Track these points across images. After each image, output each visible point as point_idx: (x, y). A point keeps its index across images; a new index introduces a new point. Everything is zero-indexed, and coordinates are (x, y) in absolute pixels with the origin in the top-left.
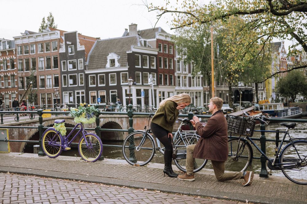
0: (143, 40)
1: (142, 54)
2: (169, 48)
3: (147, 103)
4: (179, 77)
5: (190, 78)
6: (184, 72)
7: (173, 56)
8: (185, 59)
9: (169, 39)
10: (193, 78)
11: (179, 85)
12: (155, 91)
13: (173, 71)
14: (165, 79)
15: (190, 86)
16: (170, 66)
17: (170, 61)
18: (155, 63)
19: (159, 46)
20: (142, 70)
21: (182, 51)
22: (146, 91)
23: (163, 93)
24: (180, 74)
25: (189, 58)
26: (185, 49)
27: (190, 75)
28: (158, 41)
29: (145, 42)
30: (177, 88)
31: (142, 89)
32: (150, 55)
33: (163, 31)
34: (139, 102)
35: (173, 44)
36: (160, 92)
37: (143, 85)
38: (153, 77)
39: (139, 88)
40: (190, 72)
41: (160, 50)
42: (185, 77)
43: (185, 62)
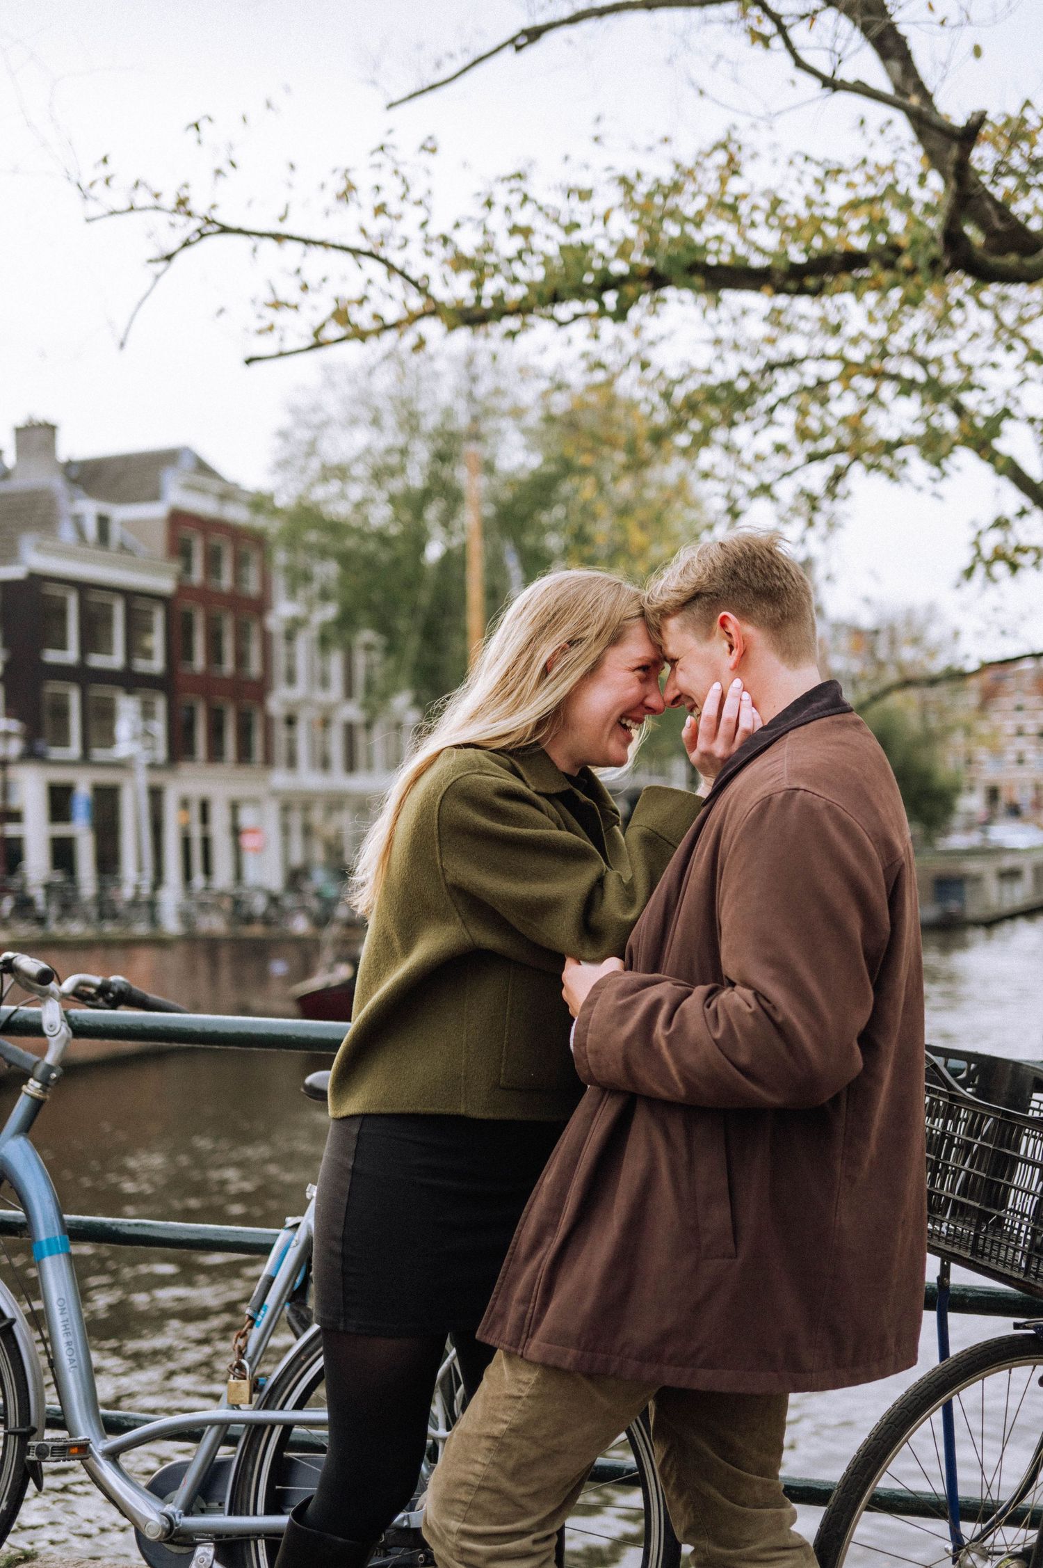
0: (89, 508)
1: (83, 587)
2: (240, 562)
3: (108, 862)
4: (291, 721)
5: (349, 729)
6: (320, 697)
7: (261, 606)
8: (325, 627)
9: (237, 514)
10: (368, 726)
11: (292, 762)
12: (156, 794)
13: (261, 689)
14: (216, 733)
15: (351, 765)
16: (241, 658)
17: (242, 635)
18: (156, 641)
19: (180, 549)
20: (82, 675)
21: (307, 578)
22: (106, 800)
23: (205, 807)
24: (298, 704)
25: (346, 622)
26: (327, 571)
27: (352, 712)
28: (178, 519)
29: (103, 521)
30: (280, 778)
31: (84, 784)
32: (130, 595)
33: (203, 468)
34: (63, 853)
35: (259, 540)
36: (185, 804)
37: (85, 759)
38: (147, 713)
39: (61, 775)
40: (349, 692)
41: (188, 568)
42: (326, 723)
43: (324, 642)
